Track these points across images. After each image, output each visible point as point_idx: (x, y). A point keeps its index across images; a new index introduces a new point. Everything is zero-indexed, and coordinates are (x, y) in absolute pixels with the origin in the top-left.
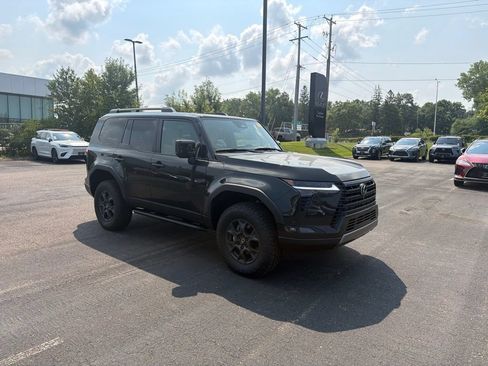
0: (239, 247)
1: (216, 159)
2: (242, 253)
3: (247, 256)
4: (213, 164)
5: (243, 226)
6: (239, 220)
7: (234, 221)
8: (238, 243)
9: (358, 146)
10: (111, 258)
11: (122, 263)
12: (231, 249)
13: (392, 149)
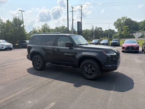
0: (88, 72)
1: (78, 47)
2: (89, 73)
3: (91, 74)
4: (78, 49)
5: (89, 66)
6: (88, 64)
7: (86, 65)
8: (88, 71)
10: (47, 78)
11: (51, 80)
12: (85, 73)
13: (101, 43)
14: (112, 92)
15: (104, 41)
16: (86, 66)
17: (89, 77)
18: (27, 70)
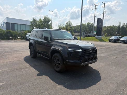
5: (57, 59)
9: (110, 38)
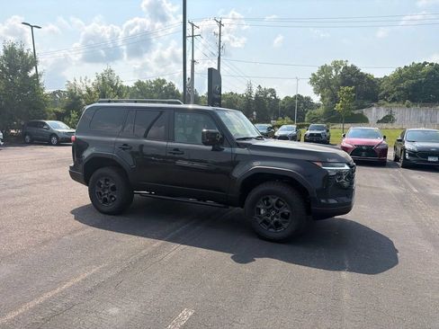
0: (269, 218)
1: (239, 145)
2: (272, 223)
3: (277, 225)
4: (238, 150)
5: (274, 201)
6: (269, 196)
7: (265, 197)
8: (268, 215)
11: (159, 242)
12: (260, 221)
13: (276, 134)
14: (345, 274)
15: (285, 130)
16: (263, 200)
17: (272, 232)
18: (72, 212)
